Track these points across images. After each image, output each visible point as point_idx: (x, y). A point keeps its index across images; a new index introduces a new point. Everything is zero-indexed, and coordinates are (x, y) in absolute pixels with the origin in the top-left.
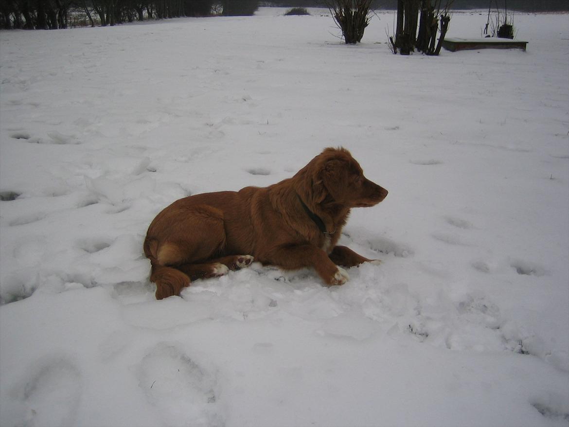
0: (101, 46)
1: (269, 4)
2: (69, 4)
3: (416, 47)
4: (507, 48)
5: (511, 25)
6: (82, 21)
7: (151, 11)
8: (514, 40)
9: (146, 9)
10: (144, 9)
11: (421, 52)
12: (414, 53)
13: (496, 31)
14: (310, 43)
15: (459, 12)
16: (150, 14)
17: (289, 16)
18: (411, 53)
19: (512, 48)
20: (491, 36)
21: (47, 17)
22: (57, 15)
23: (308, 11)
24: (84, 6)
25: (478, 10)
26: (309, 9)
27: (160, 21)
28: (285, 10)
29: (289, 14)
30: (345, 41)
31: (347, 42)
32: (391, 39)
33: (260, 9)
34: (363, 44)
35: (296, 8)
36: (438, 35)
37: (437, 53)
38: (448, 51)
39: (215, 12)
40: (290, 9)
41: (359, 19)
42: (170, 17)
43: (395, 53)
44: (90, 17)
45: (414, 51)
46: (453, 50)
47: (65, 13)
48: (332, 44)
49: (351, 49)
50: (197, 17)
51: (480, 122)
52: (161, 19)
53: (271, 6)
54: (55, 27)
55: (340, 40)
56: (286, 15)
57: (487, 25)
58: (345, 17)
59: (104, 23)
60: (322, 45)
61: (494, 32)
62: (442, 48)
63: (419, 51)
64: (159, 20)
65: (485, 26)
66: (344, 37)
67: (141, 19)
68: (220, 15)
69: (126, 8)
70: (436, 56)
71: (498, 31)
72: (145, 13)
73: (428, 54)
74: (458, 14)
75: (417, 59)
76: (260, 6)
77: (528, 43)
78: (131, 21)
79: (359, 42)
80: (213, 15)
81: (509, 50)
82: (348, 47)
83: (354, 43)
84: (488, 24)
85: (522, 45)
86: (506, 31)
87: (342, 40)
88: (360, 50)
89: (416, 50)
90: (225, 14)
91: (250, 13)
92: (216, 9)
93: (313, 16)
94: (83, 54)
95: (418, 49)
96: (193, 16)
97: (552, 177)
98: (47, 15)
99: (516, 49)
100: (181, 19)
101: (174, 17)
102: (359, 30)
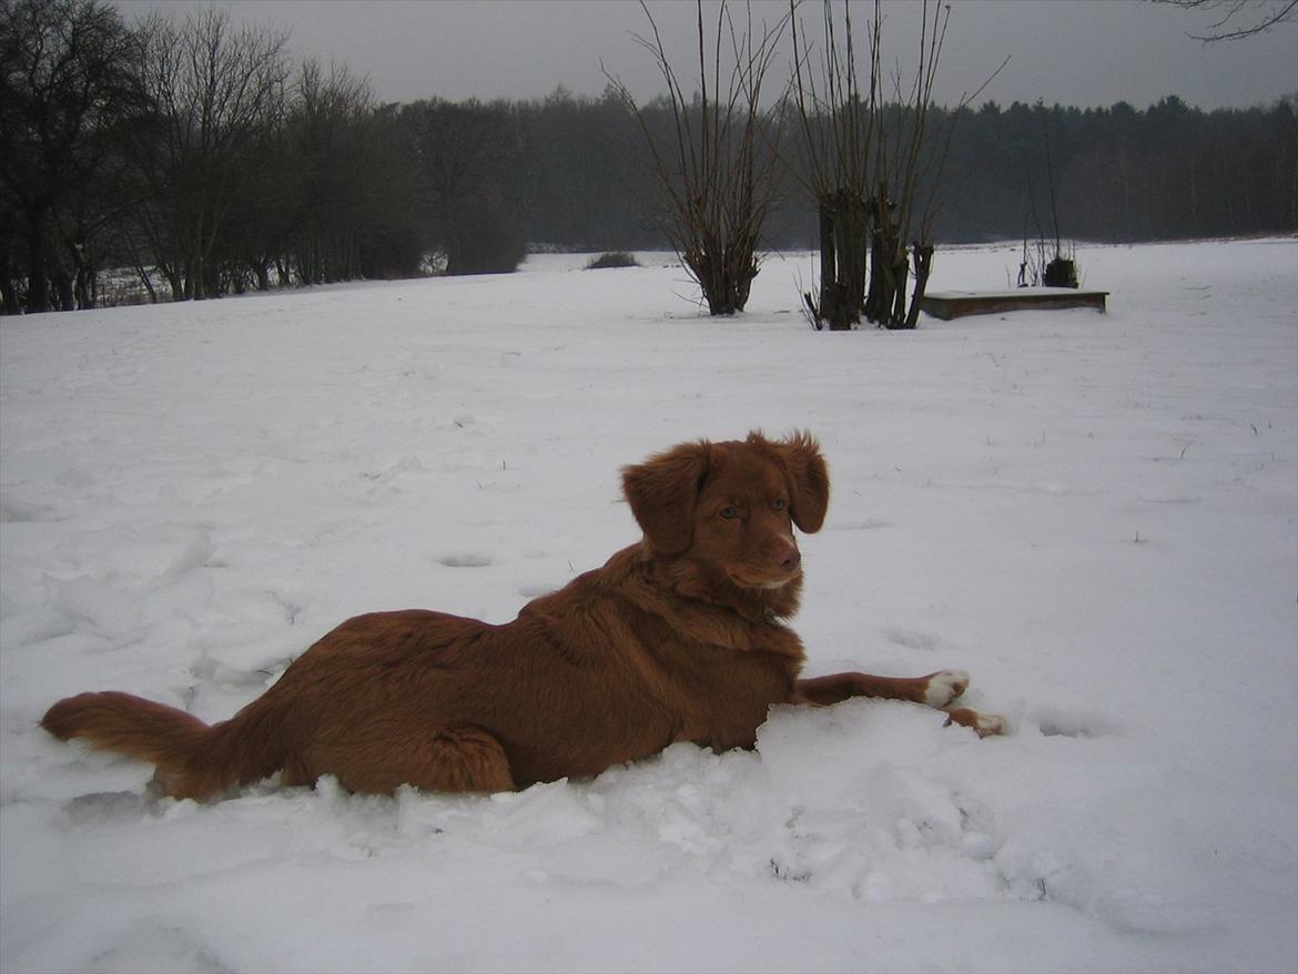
0: (159, 336)
1: (551, 248)
2: (103, 258)
3: (865, 313)
4: (1064, 307)
5: (1072, 259)
6: (131, 296)
7: (287, 269)
8: (1080, 290)
9: (274, 263)
10: (272, 267)
11: (877, 323)
12: (859, 327)
13: (1039, 276)
14: (631, 318)
15: (968, 248)
16: (284, 276)
17: (594, 270)
18: (853, 326)
19: (1076, 306)
20: (1030, 285)
21: (50, 287)
22: (74, 283)
23: (636, 260)
24: (136, 263)
25: (1007, 243)
26: (638, 256)
27: (304, 290)
28: (586, 258)
29: (595, 266)
30: (709, 310)
31: (713, 313)
32: (808, 297)
33: (530, 257)
34: (750, 315)
35: (611, 253)
36: (911, 284)
37: (911, 324)
38: (937, 320)
39: (430, 268)
40: (596, 256)
41: (737, 261)
42: (329, 281)
43: (819, 328)
44: (149, 287)
45: (859, 323)
46: (947, 318)
47: (92, 276)
48: (680, 318)
49: (724, 325)
50: (390, 279)
51: (989, 443)
52: (308, 287)
53: (554, 252)
54: (68, 307)
55: (696, 309)
56: (588, 268)
57: (1023, 267)
58: (707, 257)
59: (179, 296)
60: (657, 321)
61: (1036, 277)
62: (921, 313)
63: (872, 322)
64: (303, 286)
65: (1020, 269)
66: (706, 302)
67: (264, 286)
68: (442, 274)
69: (229, 264)
70: (910, 331)
71: (1043, 275)
72: (273, 275)
73: (890, 328)
74: (964, 251)
75: (866, 339)
76: (531, 252)
77: (1108, 294)
78: (239, 291)
79: (741, 309)
80: (425, 275)
81: (1069, 310)
82: (716, 322)
83: (730, 312)
84: (1026, 263)
85: (1097, 300)
86: (1060, 272)
87: (703, 308)
88: (744, 326)
89: (863, 319)
90: (452, 271)
91: (508, 267)
92: (431, 261)
93: (646, 267)
94: (114, 353)
95: (869, 317)
96: (382, 278)
97: (1139, 538)
98: (50, 282)
99: (1084, 309)
100: (355, 283)
101: (338, 280)
102: (739, 285)
